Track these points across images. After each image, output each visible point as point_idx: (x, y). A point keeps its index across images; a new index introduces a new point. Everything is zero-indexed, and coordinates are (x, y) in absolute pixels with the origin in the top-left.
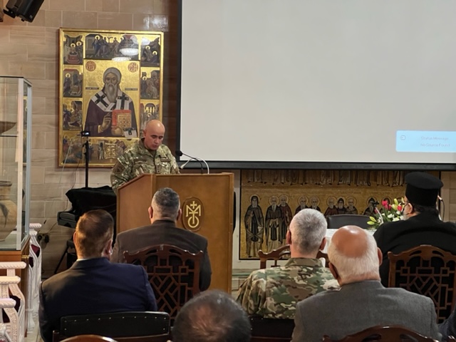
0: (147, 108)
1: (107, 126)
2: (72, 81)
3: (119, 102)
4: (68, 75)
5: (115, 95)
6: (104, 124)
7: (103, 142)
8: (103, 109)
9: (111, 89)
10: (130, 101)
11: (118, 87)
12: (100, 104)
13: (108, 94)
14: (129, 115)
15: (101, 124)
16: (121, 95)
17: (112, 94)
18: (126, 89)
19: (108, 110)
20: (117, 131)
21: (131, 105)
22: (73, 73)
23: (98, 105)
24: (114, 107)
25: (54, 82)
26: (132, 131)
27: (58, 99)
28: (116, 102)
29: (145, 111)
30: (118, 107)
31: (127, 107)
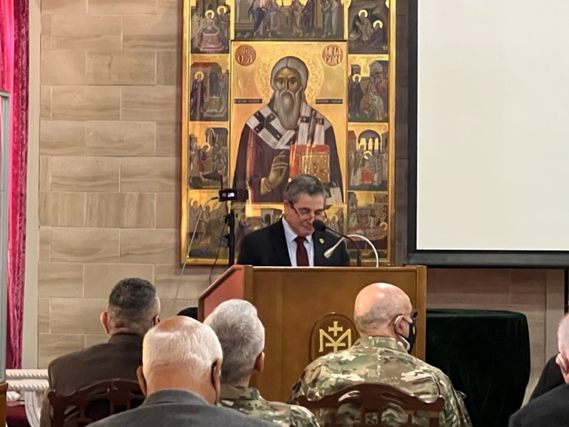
0: (363, 141)
2: (208, 86)
3: (304, 128)
4: (200, 74)
6: (272, 176)
7: (272, 213)
8: (270, 144)
9: (287, 101)
10: (327, 126)
11: (302, 98)
12: (264, 134)
13: (281, 113)
14: (325, 157)
15: (266, 175)
16: (308, 115)
17: (289, 111)
18: (318, 102)
19: (281, 145)
21: (330, 133)
22: (208, 70)
23: (260, 135)
24: (294, 139)
25: (171, 90)
26: (331, 190)
27: (179, 124)
28: (297, 129)
29: (358, 147)
30: (302, 139)
31: (320, 139)
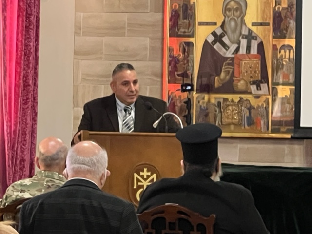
0: (283, 52)
1: (228, 77)
2: (181, 13)
3: (244, 42)
4: (176, 5)
5: (238, 32)
6: (223, 75)
7: (222, 101)
8: (221, 53)
9: (233, 24)
10: (259, 41)
11: (243, 22)
12: (217, 46)
13: (229, 31)
14: (257, 62)
15: (219, 74)
16: (246, 33)
17: (234, 31)
18: (254, 24)
19: (229, 54)
20: (241, 85)
21: (261, 46)
22: (181, 2)
23: (215, 47)
24: (237, 50)
26: (262, 85)
27: (163, 39)
28: (239, 43)
29: (279, 55)
30: (243, 51)
31: (254, 50)
